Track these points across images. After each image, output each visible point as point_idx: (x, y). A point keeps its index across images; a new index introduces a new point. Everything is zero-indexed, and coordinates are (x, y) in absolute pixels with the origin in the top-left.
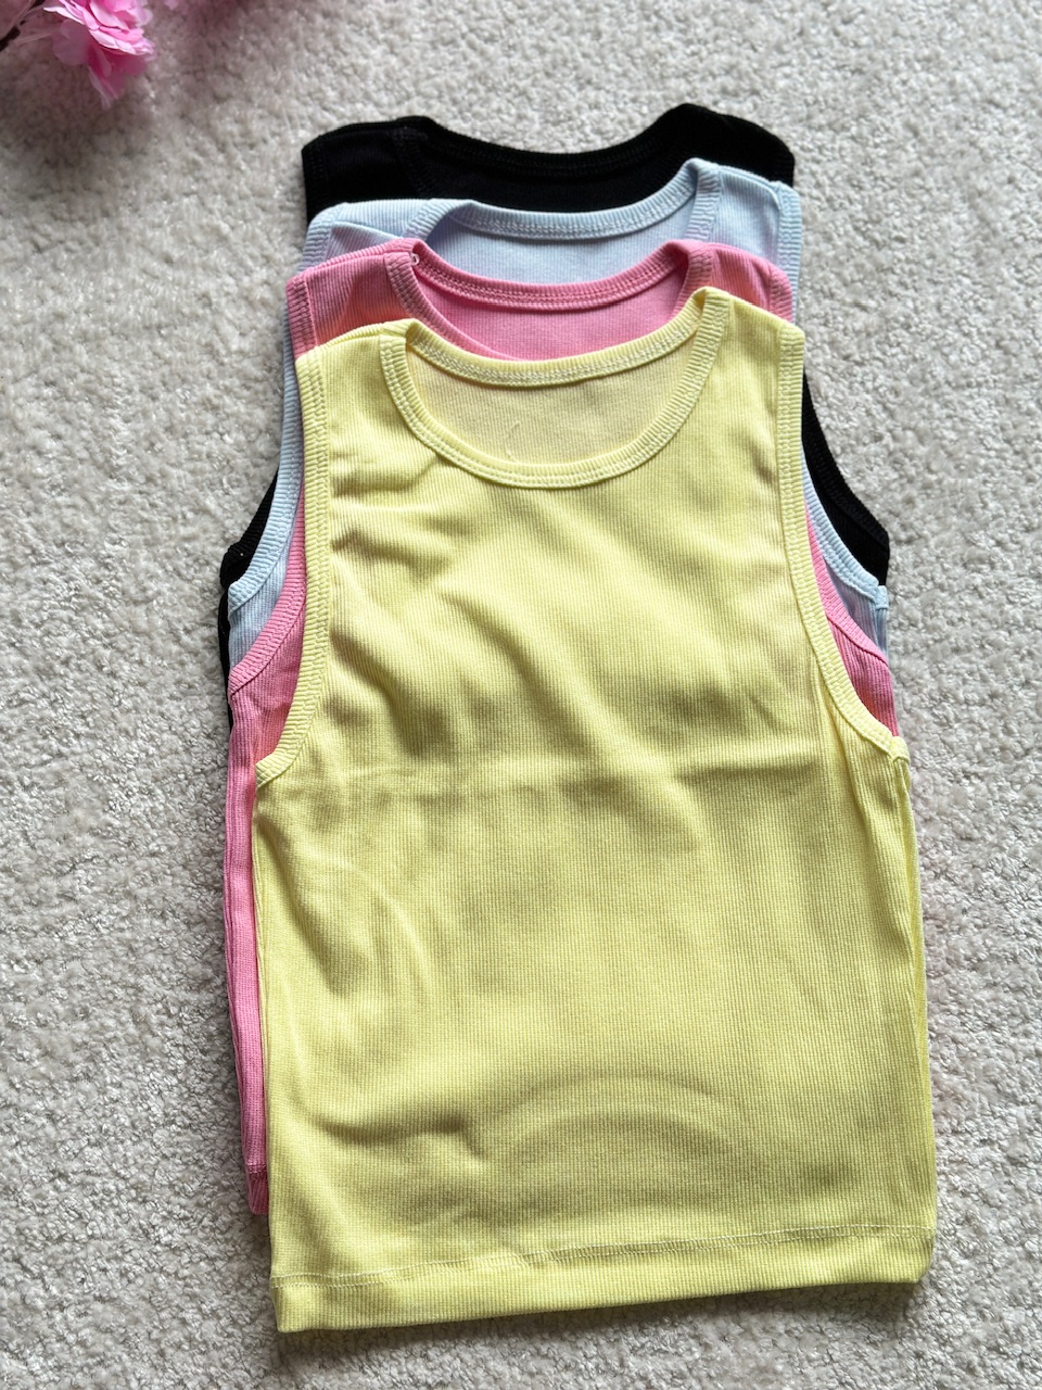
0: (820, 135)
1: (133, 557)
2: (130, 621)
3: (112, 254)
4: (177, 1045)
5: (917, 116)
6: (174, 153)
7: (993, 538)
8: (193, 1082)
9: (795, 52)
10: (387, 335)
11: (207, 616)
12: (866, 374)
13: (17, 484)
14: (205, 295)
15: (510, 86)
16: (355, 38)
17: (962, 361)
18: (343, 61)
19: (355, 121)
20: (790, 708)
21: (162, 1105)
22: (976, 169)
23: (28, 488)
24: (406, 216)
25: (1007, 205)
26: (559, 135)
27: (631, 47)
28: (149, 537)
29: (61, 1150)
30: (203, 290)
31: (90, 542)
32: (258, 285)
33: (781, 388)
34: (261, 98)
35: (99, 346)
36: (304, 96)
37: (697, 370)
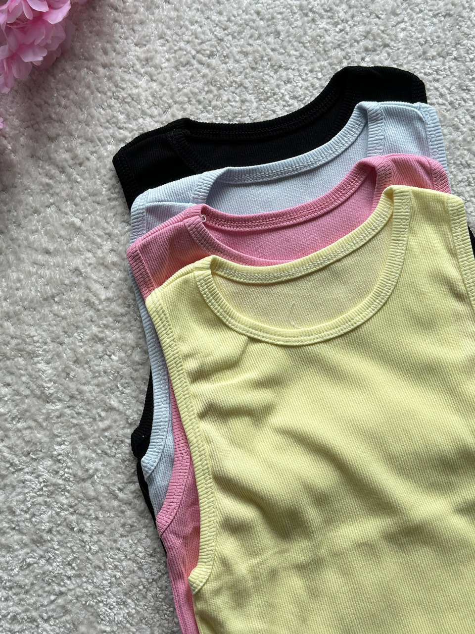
0: (434, 62)
1: (75, 451)
2: (83, 493)
3: (11, 257)
6: (33, 182)
9: (405, 12)
10: (198, 270)
11: (130, 477)
14: (77, 269)
15: (232, 83)
16: (127, 77)
18: (123, 94)
19: (141, 132)
24: (190, 189)
26: (270, 106)
27: (300, 37)
28: (81, 434)
30: (74, 266)
31: (45, 448)
32: (107, 253)
33: (455, 238)
34: (78, 132)
35: (18, 320)
36: (104, 123)
37: (399, 240)
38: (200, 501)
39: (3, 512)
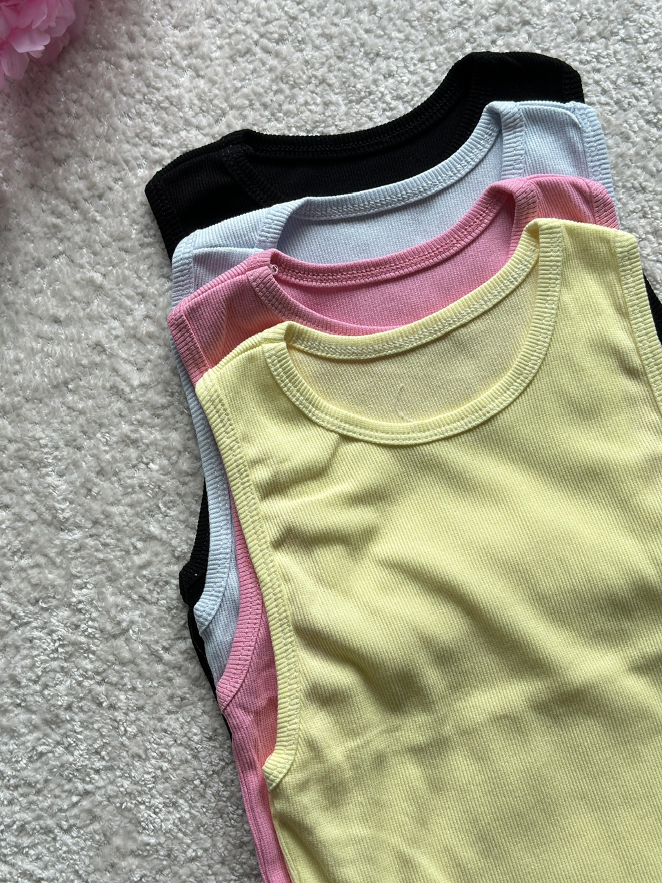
0: (593, 45)
1: (101, 596)
2: (114, 655)
3: (6, 329)
6: (35, 222)
10: (268, 343)
11: (179, 631)
14: (98, 344)
15: (310, 78)
16: (163, 72)
18: (157, 97)
19: (185, 150)
24: (254, 228)
26: (364, 111)
27: (406, 12)
28: (109, 574)
30: (94, 339)
31: (60, 593)
32: (140, 321)
33: (626, 291)
34: (96, 151)
35: (18, 415)
36: (133, 138)
37: (548, 296)
38: (277, 662)
39: (3, 682)
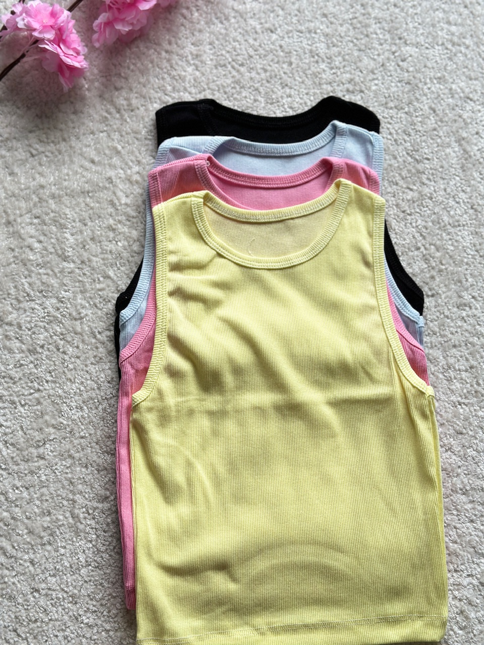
0: (391, 111)
1: (75, 298)
2: (73, 328)
3: (66, 158)
4: (92, 528)
5: (435, 104)
6: (96, 113)
7: (470, 295)
8: (100, 546)
9: (380, 74)
10: (195, 198)
11: (109, 326)
12: (412, 219)
13: (21, 264)
14: (110, 178)
15: (251, 86)
16: (180, 63)
17: (456, 214)
18: (174, 73)
19: (180, 101)
20: (380, 372)
21: (85, 557)
22: (461, 128)
23: (26, 265)
24: (204, 144)
25: (476, 145)
26: (273, 108)
27: (306, 70)
28: (82, 289)
29: (36, 578)
30: (109, 175)
31: (55, 291)
32: (134, 174)
33: (374, 225)
34: (136, 89)
35: (60, 200)
36: (156, 88)
37: (336, 216)
